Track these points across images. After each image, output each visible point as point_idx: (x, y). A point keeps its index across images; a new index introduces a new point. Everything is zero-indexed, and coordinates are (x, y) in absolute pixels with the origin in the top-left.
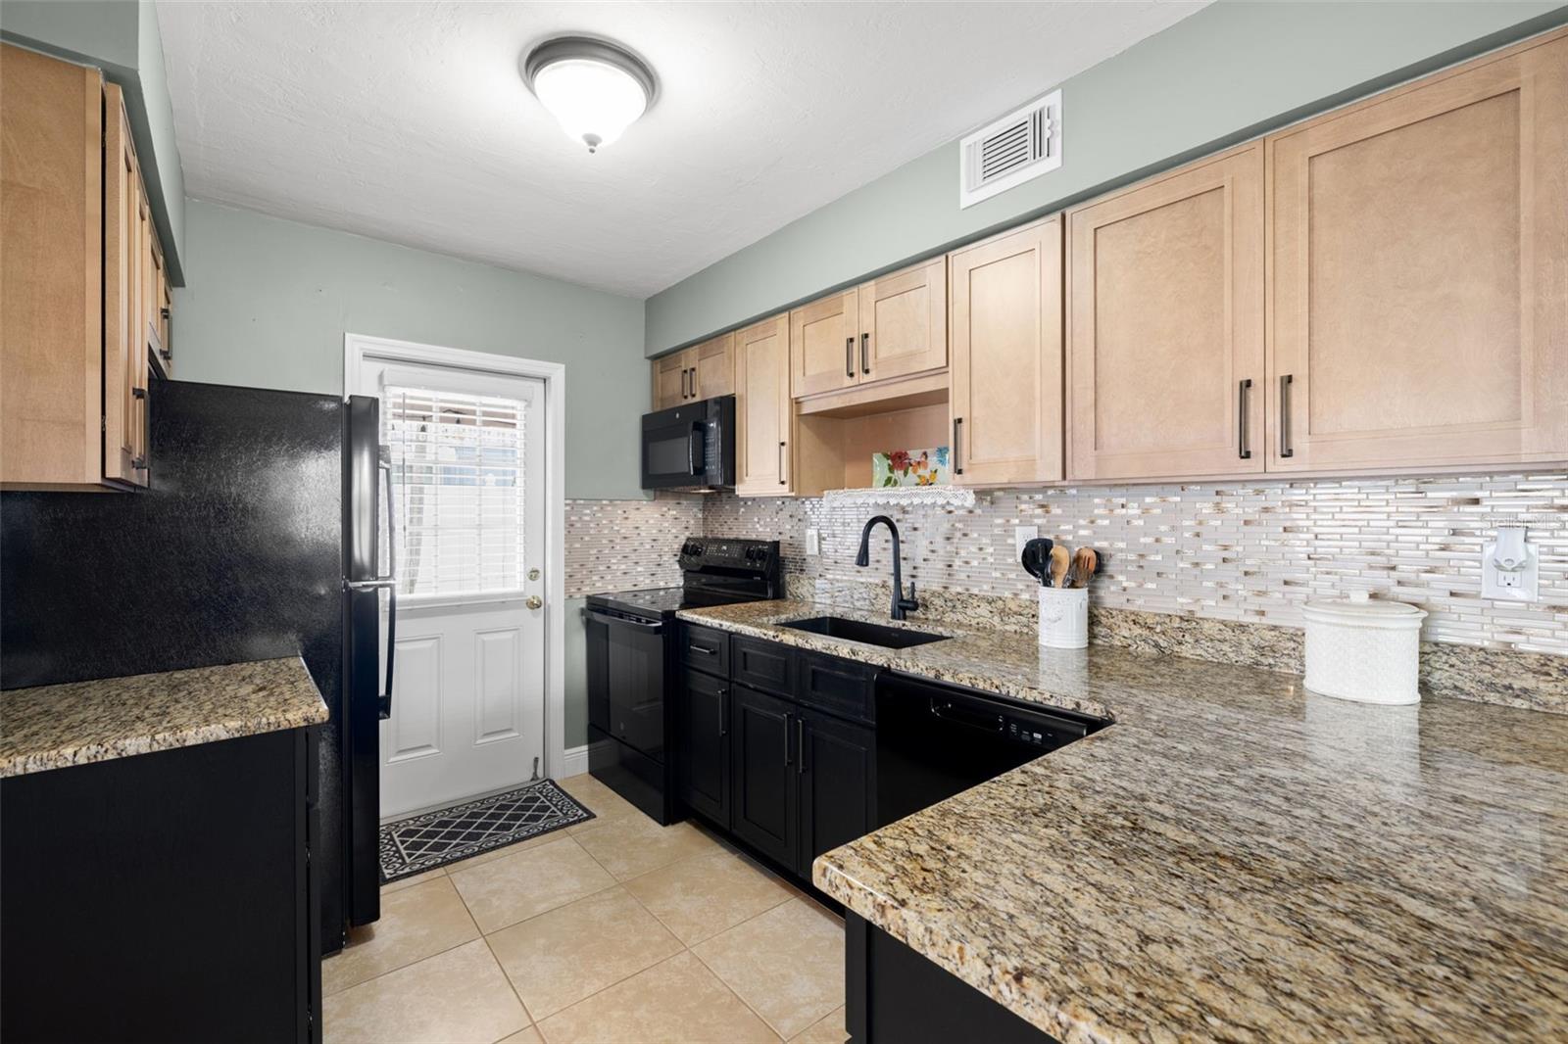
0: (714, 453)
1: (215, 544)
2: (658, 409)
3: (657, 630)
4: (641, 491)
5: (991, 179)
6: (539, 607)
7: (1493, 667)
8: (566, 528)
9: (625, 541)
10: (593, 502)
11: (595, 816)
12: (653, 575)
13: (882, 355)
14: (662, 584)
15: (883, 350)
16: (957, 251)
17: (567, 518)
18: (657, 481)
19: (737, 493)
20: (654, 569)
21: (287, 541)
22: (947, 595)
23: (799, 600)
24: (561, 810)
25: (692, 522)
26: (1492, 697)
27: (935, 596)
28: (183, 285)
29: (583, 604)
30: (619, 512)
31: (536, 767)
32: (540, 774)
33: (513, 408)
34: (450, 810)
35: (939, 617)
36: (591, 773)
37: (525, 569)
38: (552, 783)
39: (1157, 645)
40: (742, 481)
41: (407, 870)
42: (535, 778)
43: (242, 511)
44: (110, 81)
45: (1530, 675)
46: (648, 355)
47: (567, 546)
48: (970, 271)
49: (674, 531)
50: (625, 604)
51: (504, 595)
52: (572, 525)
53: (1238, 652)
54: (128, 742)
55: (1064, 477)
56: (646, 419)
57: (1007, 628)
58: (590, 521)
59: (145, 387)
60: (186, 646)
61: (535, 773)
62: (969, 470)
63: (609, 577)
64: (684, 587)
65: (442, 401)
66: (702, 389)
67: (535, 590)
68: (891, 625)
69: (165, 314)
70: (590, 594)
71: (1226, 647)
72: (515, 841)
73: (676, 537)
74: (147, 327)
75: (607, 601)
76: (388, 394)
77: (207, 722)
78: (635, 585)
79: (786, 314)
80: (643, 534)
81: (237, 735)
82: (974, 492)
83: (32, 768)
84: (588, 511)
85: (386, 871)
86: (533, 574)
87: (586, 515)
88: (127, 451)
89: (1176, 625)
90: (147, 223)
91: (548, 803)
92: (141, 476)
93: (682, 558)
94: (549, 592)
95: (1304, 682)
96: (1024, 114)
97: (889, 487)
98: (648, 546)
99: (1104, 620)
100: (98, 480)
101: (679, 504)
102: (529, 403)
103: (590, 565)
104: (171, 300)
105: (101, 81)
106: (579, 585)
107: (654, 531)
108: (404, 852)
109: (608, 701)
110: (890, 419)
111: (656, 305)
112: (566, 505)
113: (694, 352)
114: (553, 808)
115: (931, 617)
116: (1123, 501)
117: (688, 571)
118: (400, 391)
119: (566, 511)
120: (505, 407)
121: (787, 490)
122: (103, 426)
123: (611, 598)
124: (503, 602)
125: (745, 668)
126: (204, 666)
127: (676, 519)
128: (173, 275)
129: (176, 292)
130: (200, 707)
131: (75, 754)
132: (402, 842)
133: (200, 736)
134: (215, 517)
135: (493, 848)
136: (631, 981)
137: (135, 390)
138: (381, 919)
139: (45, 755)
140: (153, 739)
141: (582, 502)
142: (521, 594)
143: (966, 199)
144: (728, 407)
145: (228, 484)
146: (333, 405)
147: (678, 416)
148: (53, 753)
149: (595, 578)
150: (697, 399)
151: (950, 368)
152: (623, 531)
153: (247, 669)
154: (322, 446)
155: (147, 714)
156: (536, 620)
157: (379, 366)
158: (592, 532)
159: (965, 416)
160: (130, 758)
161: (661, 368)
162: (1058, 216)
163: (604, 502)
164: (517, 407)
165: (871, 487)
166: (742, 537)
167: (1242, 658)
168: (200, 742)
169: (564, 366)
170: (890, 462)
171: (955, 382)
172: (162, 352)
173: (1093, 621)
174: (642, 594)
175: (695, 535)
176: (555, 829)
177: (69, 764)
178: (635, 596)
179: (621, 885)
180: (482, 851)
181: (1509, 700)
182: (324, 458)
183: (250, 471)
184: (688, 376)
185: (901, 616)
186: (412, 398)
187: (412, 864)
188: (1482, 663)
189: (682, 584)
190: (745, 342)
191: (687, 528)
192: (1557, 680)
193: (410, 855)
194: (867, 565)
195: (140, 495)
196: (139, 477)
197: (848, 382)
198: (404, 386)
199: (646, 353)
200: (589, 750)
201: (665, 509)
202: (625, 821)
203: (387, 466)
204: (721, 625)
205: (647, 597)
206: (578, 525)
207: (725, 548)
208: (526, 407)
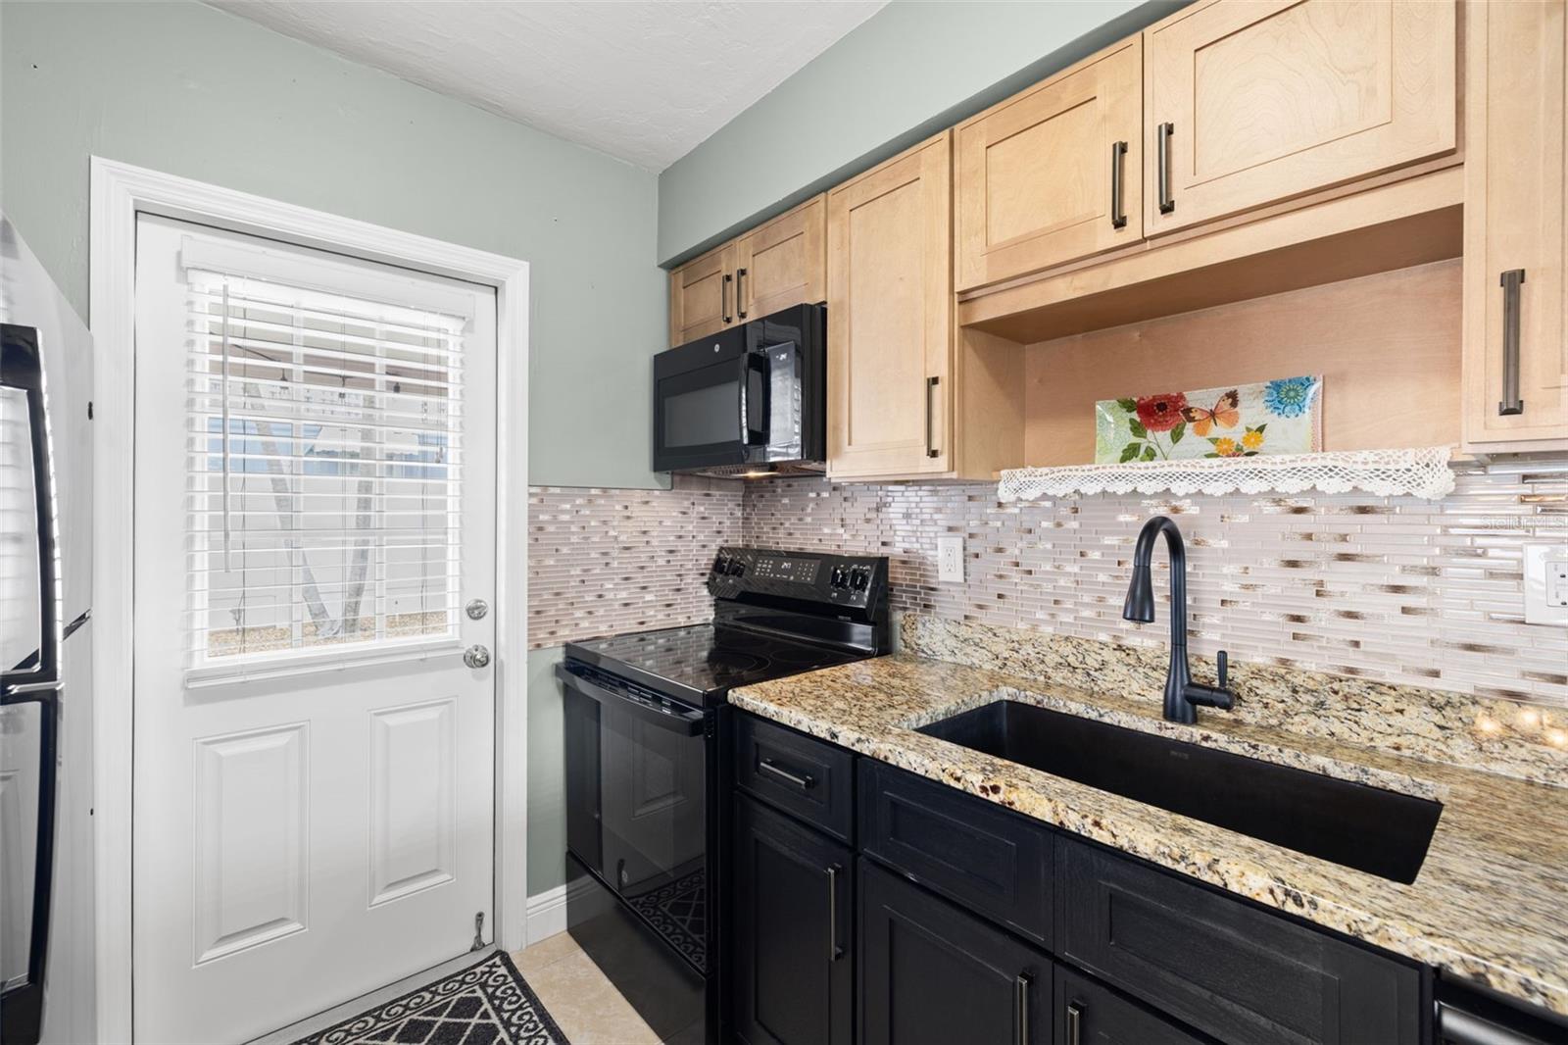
2: (684, 342)
3: (696, 726)
4: (652, 475)
6: (484, 663)
8: (530, 534)
9: (627, 554)
10: (576, 491)
12: (668, 605)
14: (682, 621)
17: (532, 517)
18: (676, 459)
19: (829, 475)
20: (671, 597)
24: (515, 1039)
25: (728, 523)
27: (1263, 679)
29: (559, 657)
30: (618, 507)
31: (478, 930)
32: (487, 938)
33: (441, 331)
35: (1274, 722)
36: (569, 934)
37: (461, 602)
38: (507, 961)
40: (839, 454)
42: (479, 946)
46: (662, 262)
47: (532, 563)
49: (700, 537)
51: (426, 648)
52: (540, 529)
56: (660, 361)
58: (572, 522)
61: (479, 936)
63: (601, 612)
64: (716, 623)
66: (759, 302)
67: (478, 635)
68: (1168, 734)
70: (570, 640)
73: (704, 546)
76: (196, 288)
78: (642, 623)
79: (945, 134)
80: (655, 542)
84: (568, 506)
86: (475, 612)
87: (563, 512)
93: (713, 579)
94: (502, 639)
97: (1134, 462)
98: (661, 562)
101: (708, 495)
102: (468, 324)
103: (570, 594)
106: (552, 626)
107: (671, 538)
110: (1136, 335)
111: (681, 176)
112: (531, 495)
113: (744, 245)
114: (502, 1033)
115: (1249, 719)
117: (720, 599)
119: (530, 505)
120: (426, 329)
121: (944, 467)
127: (703, 518)
141: (558, 491)
142: (456, 644)
147: (717, 348)
149: (579, 614)
150: (753, 318)
152: (623, 538)
156: (481, 684)
158: (574, 539)
161: (685, 280)
163: (593, 491)
164: (448, 330)
169: (526, 264)
170: (1135, 415)
175: (731, 544)
178: (642, 640)
184: (732, 284)
185: (1190, 717)
186: (242, 297)
189: (712, 617)
191: (719, 532)
194: (1152, 620)
199: (655, 258)
200: (569, 894)
201: (686, 503)
204: (834, 735)
205: (661, 641)
206: (551, 528)
207: (786, 566)
208: (463, 331)
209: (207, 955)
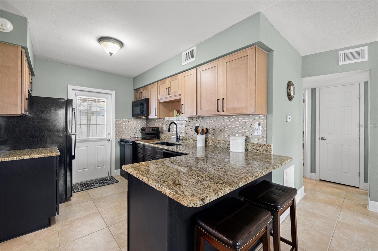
0: (144, 110)
1: (40, 126)
2: (136, 100)
3: (131, 145)
4: (132, 117)
5: (186, 61)
6: (109, 141)
7: (255, 146)
8: (115, 125)
9: (128, 128)
10: (121, 119)
11: (119, 182)
12: (135, 134)
13: (172, 91)
14: (137, 136)
15: (172, 90)
16: (182, 73)
17: (116, 123)
18: (135, 116)
19: (149, 118)
21: (54, 126)
22: (186, 137)
23: (163, 139)
24: (112, 181)
25: (143, 124)
26: (255, 151)
28: (35, 76)
29: (119, 140)
30: (127, 121)
31: (109, 174)
32: (110, 175)
33: (104, 100)
34: (90, 181)
36: (120, 175)
37: (107, 133)
38: (112, 176)
39: (215, 145)
40: (150, 115)
41: (79, 190)
42: (109, 176)
43: (46, 120)
44: (23, 48)
45: (259, 147)
46: (134, 89)
47: (116, 128)
48: (184, 77)
49: (139, 126)
50: (128, 140)
51: (102, 138)
52: (117, 124)
53: (225, 146)
54: (25, 157)
55: (197, 115)
56: (133, 102)
57: (194, 143)
58: (121, 123)
59: (27, 98)
60: (35, 144)
61: (109, 175)
62: (184, 113)
63: (125, 135)
64: (142, 137)
65: (89, 99)
66: (143, 96)
67: (109, 137)
69: (31, 83)
70: (121, 138)
71: (224, 145)
72: (102, 186)
74: (28, 86)
75: (124, 140)
76: (77, 97)
77: (39, 154)
78: (131, 137)
79: (157, 83)
80: (132, 126)
81: (44, 157)
82: (188, 118)
83: (10, 160)
84: (120, 121)
85: (75, 191)
88: (25, 109)
89: (217, 141)
90: (28, 68)
91: (110, 180)
92: (27, 113)
93: (141, 131)
94: (112, 138)
95: (230, 150)
96: (190, 50)
97: (177, 117)
98: (133, 129)
99: (208, 141)
100: (20, 114)
101: (141, 120)
102: (107, 99)
103: (121, 132)
104: (32, 79)
105: (21, 48)
106: (118, 136)
107: (135, 126)
108: (79, 188)
109: (124, 160)
111: (135, 79)
112: (115, 120)
113: (142, 89)
114: (111, 181)
116: (211, 119)
117: (142, 134)
118: (80, 97)
119: (115, 121)
120: (102, 100)
121: (157, 117)
122: (21, 105)
123: (125, 139)
124: (102, 140)
125: (146, 151)
126: (38, 148)
127: (140, 123)
128: (32, 74)
129: (33, 77)
130: (37, 153)
131: (16, 158)
132: (79, 186)
133: (37, 156)
134: (40, 121)
135: (97, 187)
136: (118, 206)
137: (26, 99)
138: (73, 197)
139: (12, 158)
140: (29, 156)
141: (119, 119)
142: (106, 138)
143: (183, 64)
144: (147, 100)
145: (43, 115)
146: (64, 100)
147: (138, 102)
148: (13, 158)
149: (122, 135)
150: (142, 99)
151: (181, 95)
152: (128, 125)
153: (46, 149)
154: (61, 108)
155: (28, 154)
156: (109, 143)
157: (75, 92)
158: (121, 125)
159: (183, 103)
160: (25, 159)
161: (136, 92)
162: (196, 68)
163: (124, 119)
164: (105, 100)
165: (174, 116)
166: (153, 127)
167: (226, 147)
168: (37, 157)
169: (115, 92)
170: (177, 112)
171: (182, 98)
172: (30, 90)
173: (206, 141)
174: (132, 139)
175: (144, 127)
176: (110, 184)
177: (16, 160)
178: (131, 139)
179: (121, 192)
180: (95, 188)
181: (257, 151)
182: (62, 110)
183: (47, 112)
184: (140, 94)
186: (82, 98)
187: (81, 190)
188: (254, 145)
189: (141, 137)
190: (150, 88)
192: (262, 148)
193: (80, 188)
195: (26, 117)
196: (27, 114)
197: (166, 96)
198: (80, 96)
199: (133, 89)
200: (120, 170)
201: (137, 121)
202: (125, 183)
203: (74, 112)
207: (149, 129)
208: (107, 100)
209: (78, 171)
